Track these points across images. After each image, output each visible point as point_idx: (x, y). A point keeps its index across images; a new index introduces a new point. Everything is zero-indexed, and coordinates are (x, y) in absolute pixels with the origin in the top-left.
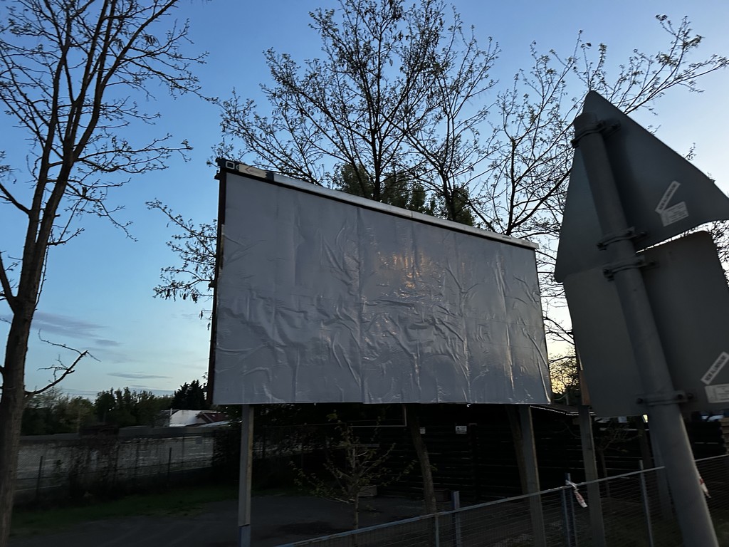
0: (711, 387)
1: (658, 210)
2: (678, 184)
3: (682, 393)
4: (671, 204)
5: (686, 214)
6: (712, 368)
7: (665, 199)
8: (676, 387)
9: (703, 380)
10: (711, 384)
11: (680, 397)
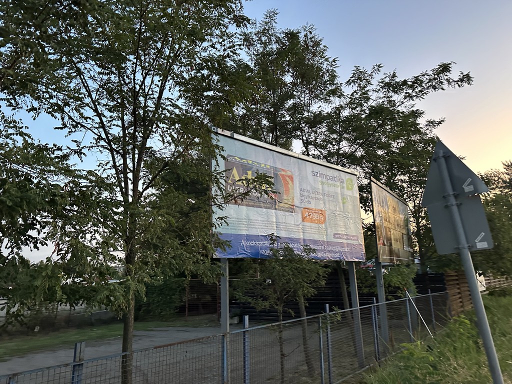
0: (479, 243)
1: (463, 186)
2: (471, 180)
3: (469, 245)
4: (468, 185)
5: (473, 189)
6: (479, 237)
7: (466, 183)
8: (468, 243)
9: (476, 241)
10: (479, 242)
11: (469, 246)
